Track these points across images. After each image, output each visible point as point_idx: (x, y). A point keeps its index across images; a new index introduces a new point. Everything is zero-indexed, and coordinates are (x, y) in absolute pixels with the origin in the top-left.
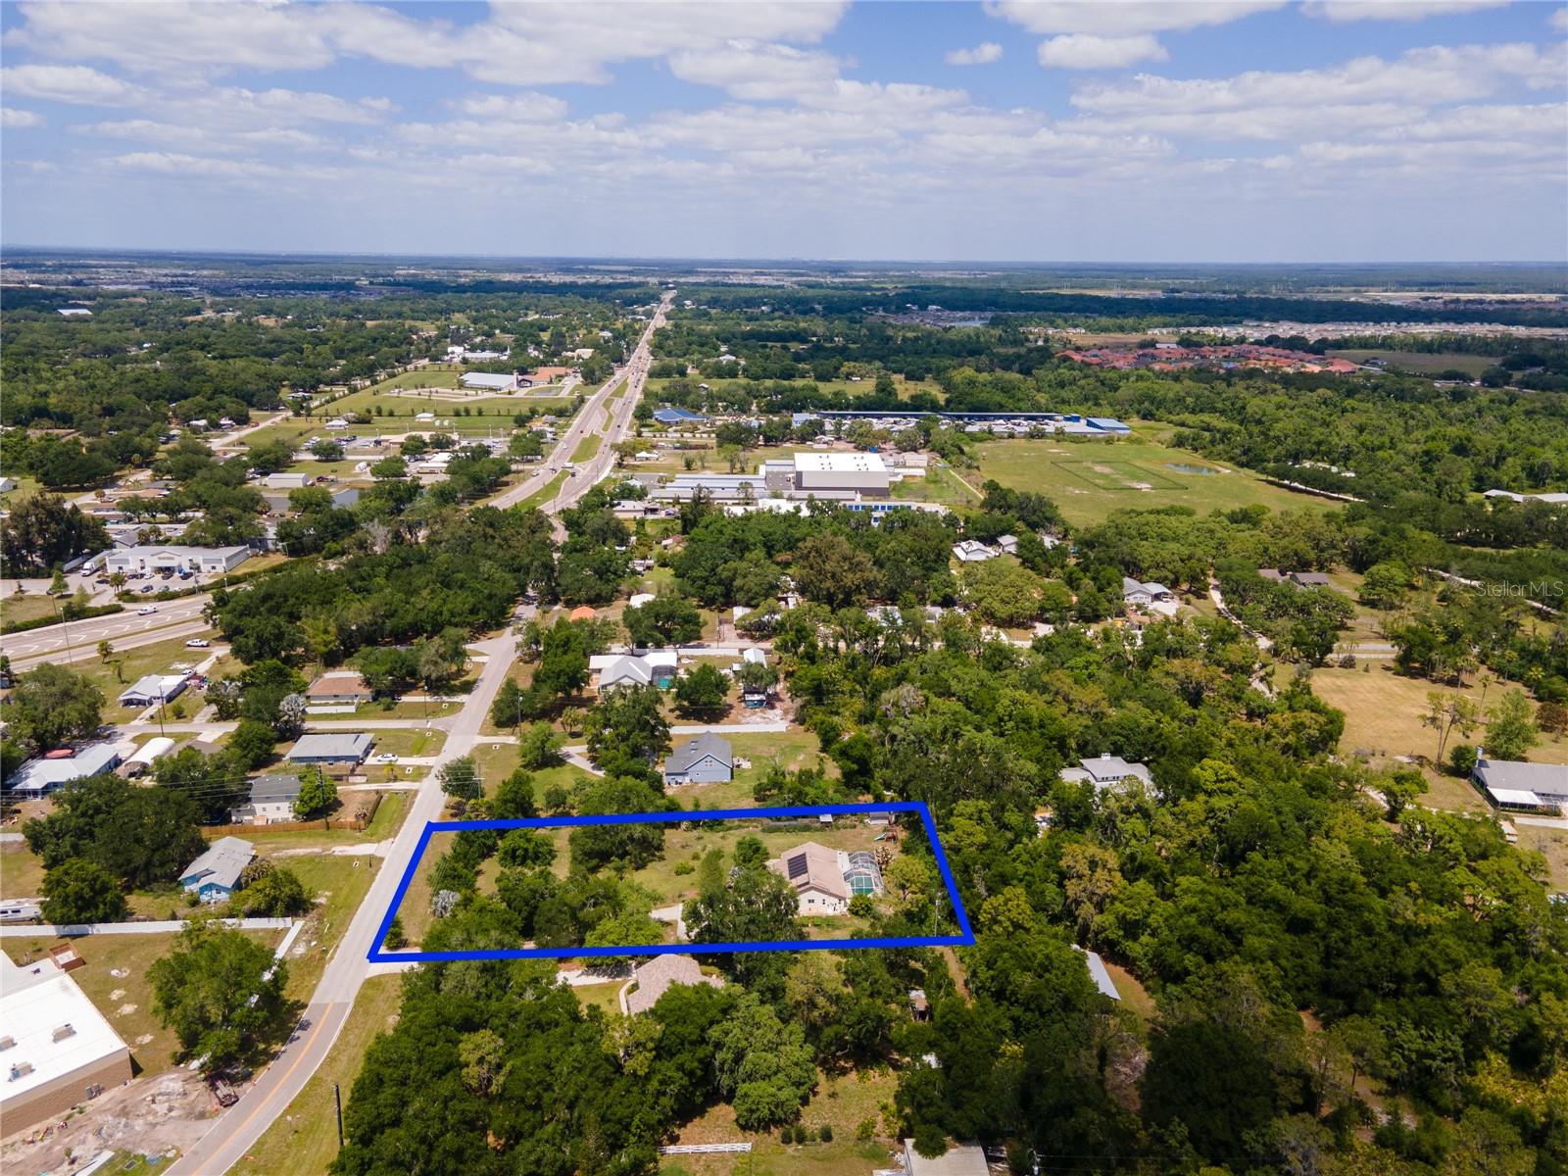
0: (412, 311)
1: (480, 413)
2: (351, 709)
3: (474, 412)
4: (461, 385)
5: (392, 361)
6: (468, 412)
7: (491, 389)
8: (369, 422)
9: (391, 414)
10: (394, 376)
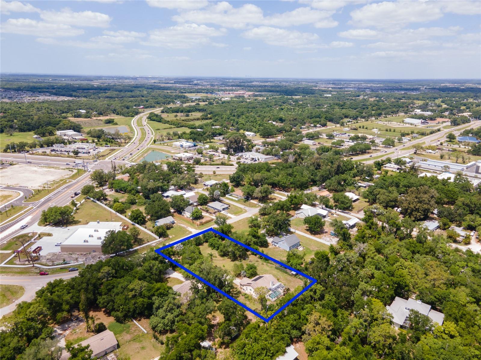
0: (423, 97)
1: (394, 131)
2: (237, 199)
3: (392, 131)
4: (403, 122)
5: (390, 113)
6: (390, 130)
7: (411, 124)
8: (357, 130)
9: (366, 128)
10: (386, 117)
